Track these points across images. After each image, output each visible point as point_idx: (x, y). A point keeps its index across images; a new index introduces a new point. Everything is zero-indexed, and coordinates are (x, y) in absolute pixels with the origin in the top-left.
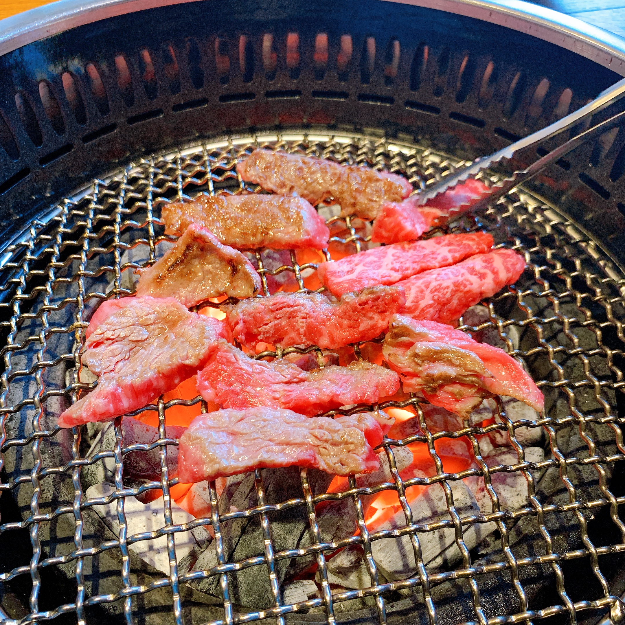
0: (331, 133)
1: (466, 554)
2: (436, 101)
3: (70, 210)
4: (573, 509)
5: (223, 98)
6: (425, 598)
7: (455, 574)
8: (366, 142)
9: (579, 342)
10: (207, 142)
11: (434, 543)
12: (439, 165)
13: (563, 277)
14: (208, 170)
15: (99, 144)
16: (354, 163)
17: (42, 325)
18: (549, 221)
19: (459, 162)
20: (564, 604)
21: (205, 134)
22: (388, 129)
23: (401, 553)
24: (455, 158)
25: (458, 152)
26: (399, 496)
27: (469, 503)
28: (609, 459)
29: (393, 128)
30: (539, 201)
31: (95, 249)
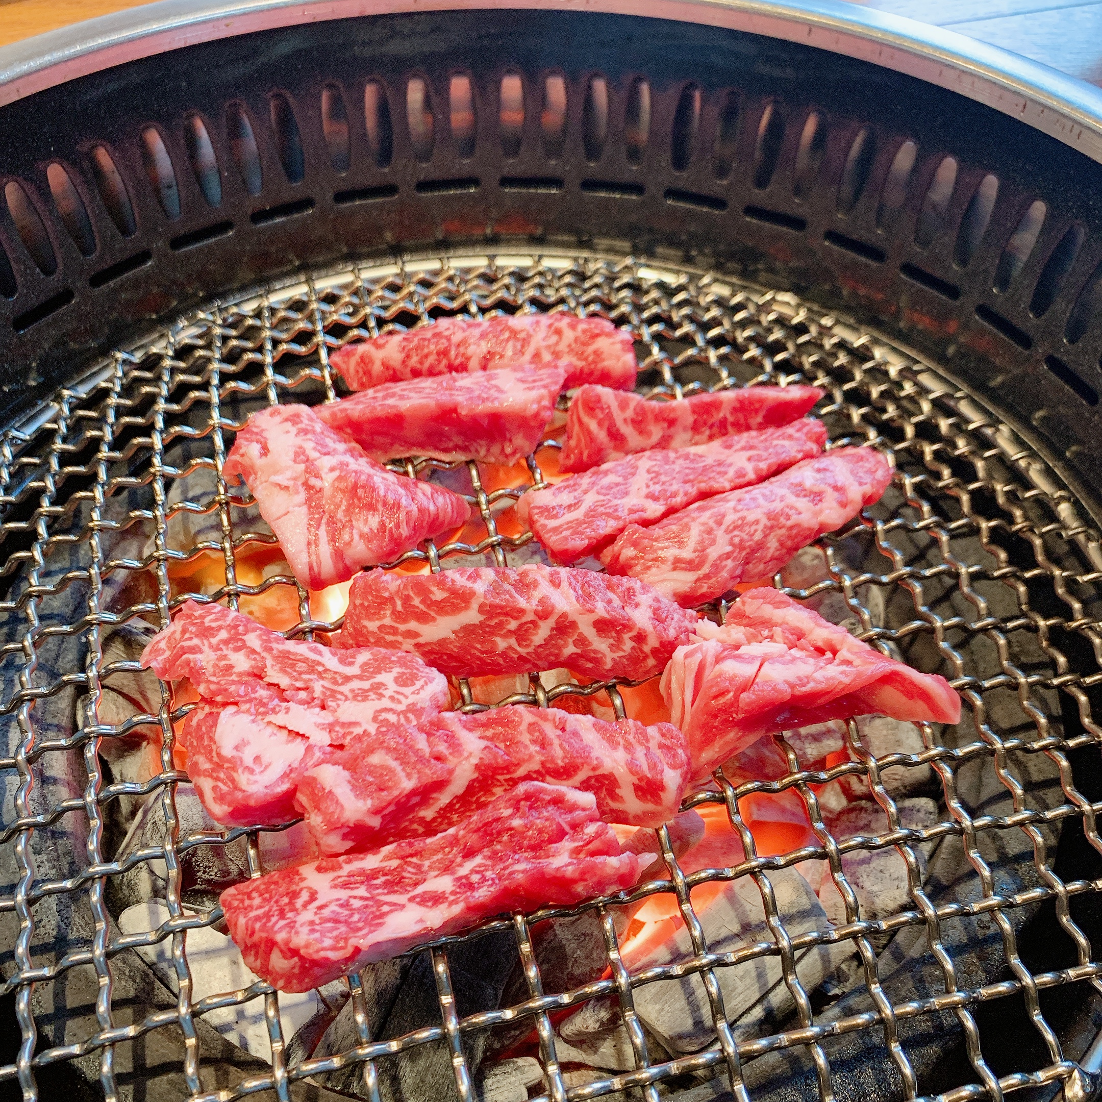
0: (537, 251)
1: (803, 1000)
2: (718, 186)
3: (72, 410)
4: (990, 910)
5: (341, 197)
6: (732, 1086)
7: (784, 1038)
8: (600, 264)
9: (988, 609)
10: (315, 275)
11: (748, 981)
12: (729, 300)
13: (954, 492)
14: (319, 327)
15: (121, 288)
16: (578, 304)
17: (26, 620)
18: (927, 391)
19: (763, 294)
20: (981, 1081)
21: (310, 261)
22: (637, 241)
23: (689, 1003)
24: (758, 287)
25: (763, 276)
26: (680, 903)
27: (808, 906)
28: (1049, 815)
29: (646, 237)
30: (908, 357)
31: (119, 479)
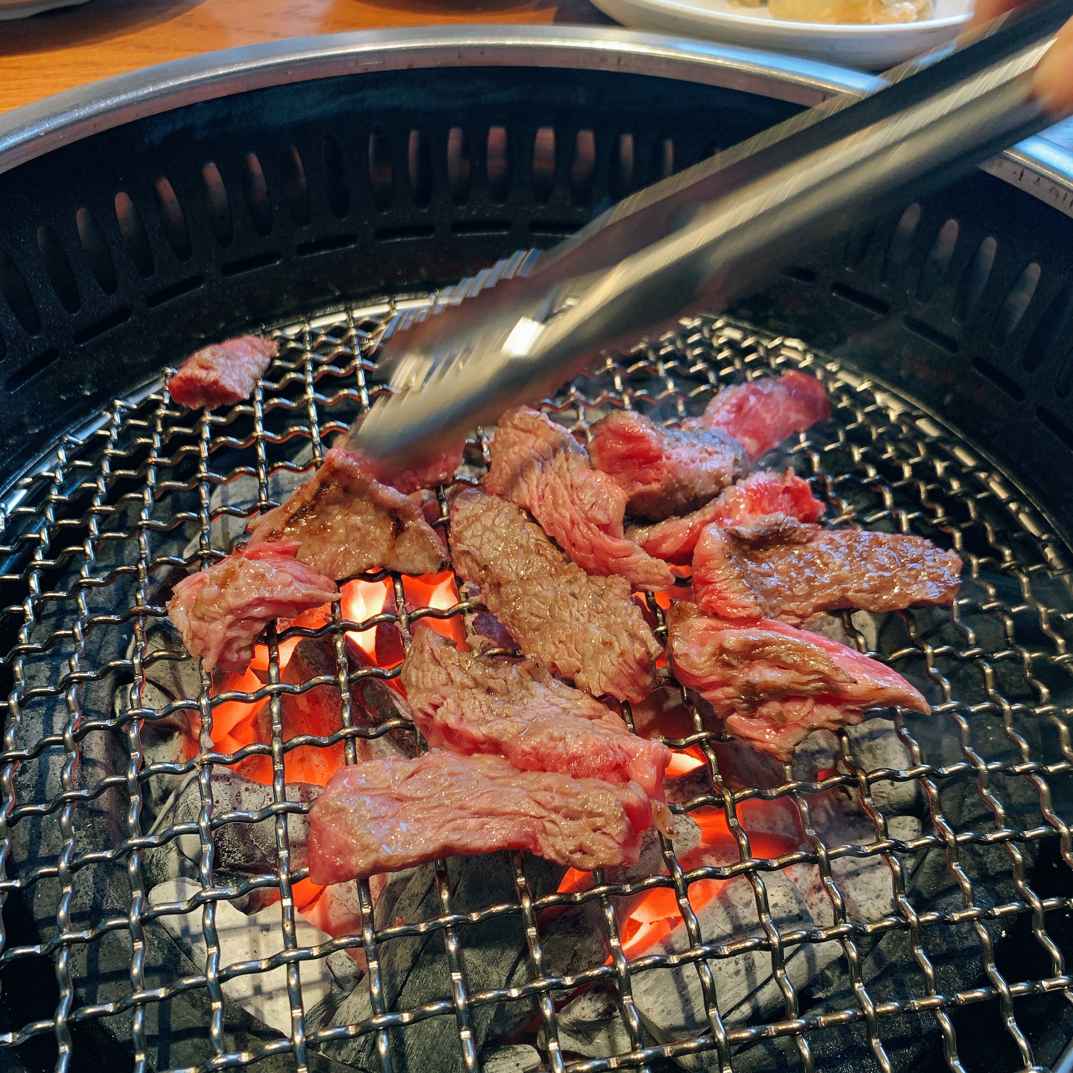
1: (791, 995)
3: (124, 419)
4: (970, 920)
5: (381, 234)
7: (772, 1029)
9: (976, 638)
10: (354, 305)
12: (740, 343)
13: (948, 529)
14: (357, 352)
15: (174, 308)
17: (77, 610)
18: (924, 435)
19: (773, 339)
21: (350, 293)
23: (682, 997)
24: (767, 333)
25: (773, 323)
26: (678, 898)
27: (796, 911)
28: (1029, 834)
30: (907, 403)
31: (167, 483)
